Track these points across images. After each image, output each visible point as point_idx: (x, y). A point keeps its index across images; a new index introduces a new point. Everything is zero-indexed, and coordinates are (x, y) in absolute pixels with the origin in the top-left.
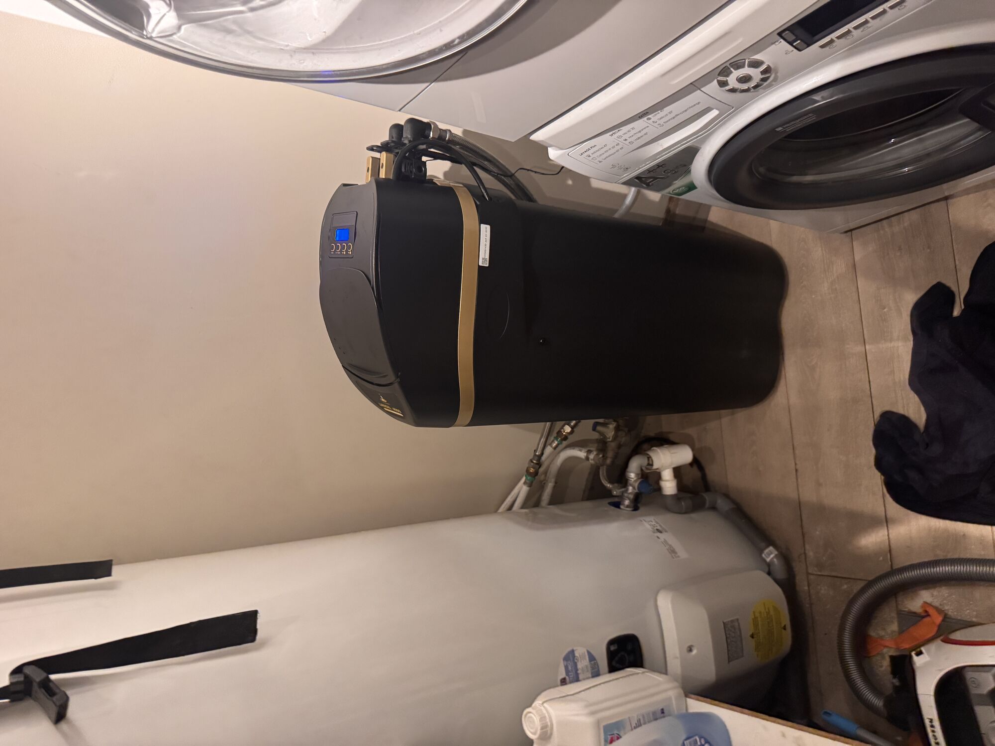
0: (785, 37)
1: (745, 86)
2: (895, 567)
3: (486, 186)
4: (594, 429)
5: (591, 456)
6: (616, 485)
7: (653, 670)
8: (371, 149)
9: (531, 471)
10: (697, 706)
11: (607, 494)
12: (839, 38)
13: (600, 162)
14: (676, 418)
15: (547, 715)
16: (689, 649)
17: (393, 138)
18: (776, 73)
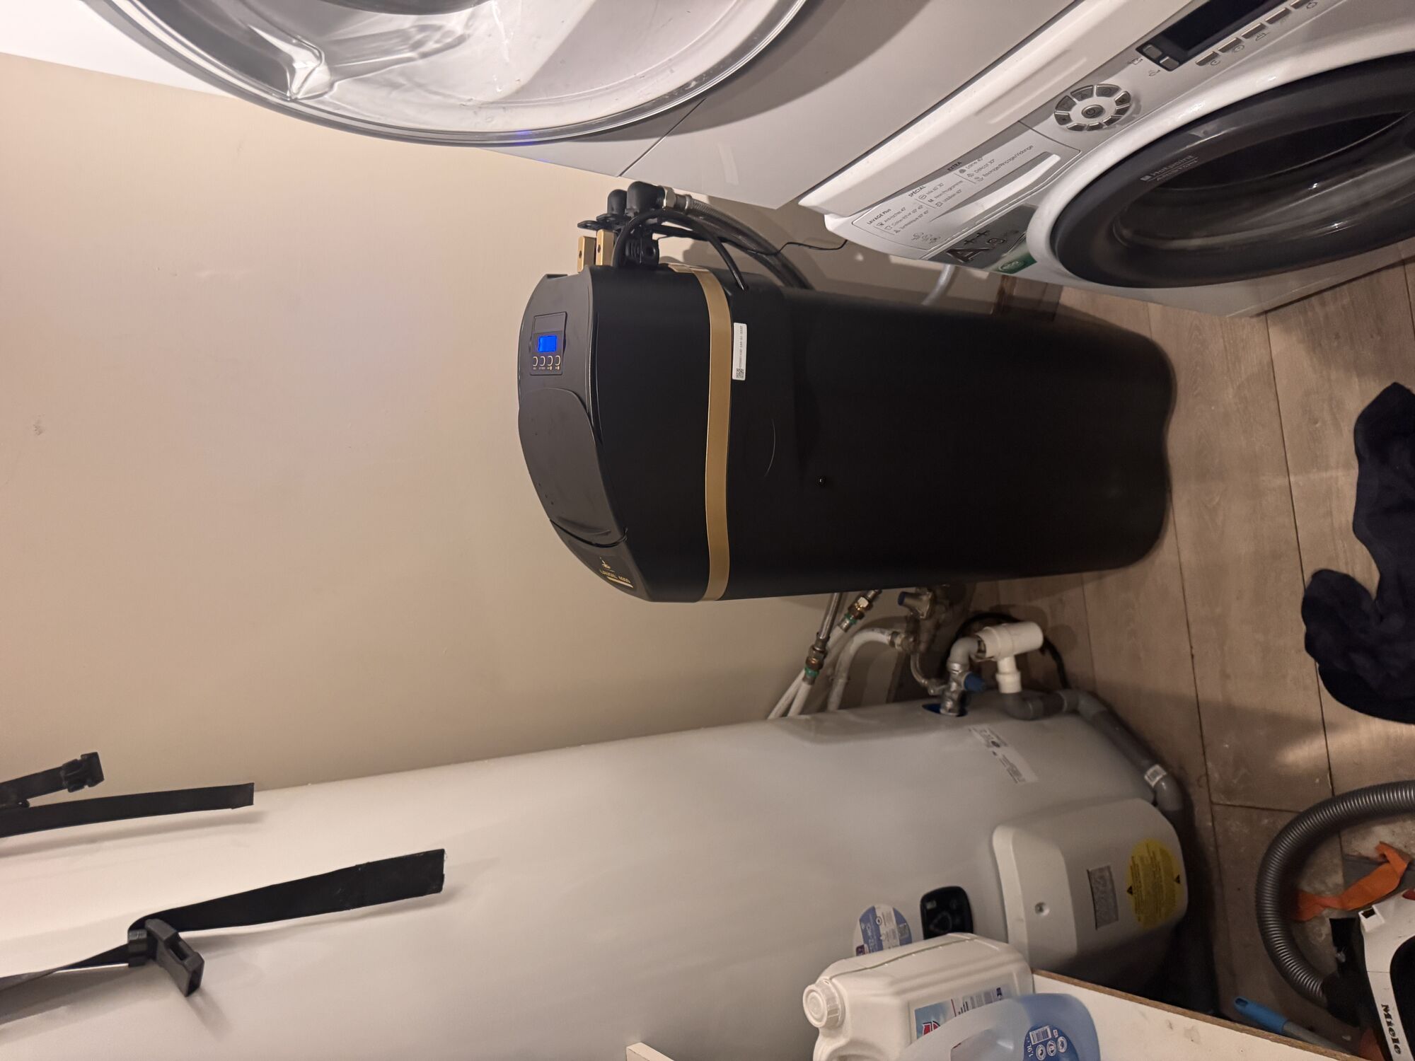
0: (1147, 53)
1: (1094, 122)
2: (1337, 793)
3: (741, 269)
4: (901, 602)
5: (898, 641)
6: (934, 680)
7: (988, 935)
8: (584, 225)
9: (813, 662)
10: (1048, 985)
11: (922, 693)
12: (1224, 50)
13: (897, 232)
14: (1019, 584)
15: (837, 995)
16: (1039, 908)
17: (613, 209)
18: (1138, 101)
